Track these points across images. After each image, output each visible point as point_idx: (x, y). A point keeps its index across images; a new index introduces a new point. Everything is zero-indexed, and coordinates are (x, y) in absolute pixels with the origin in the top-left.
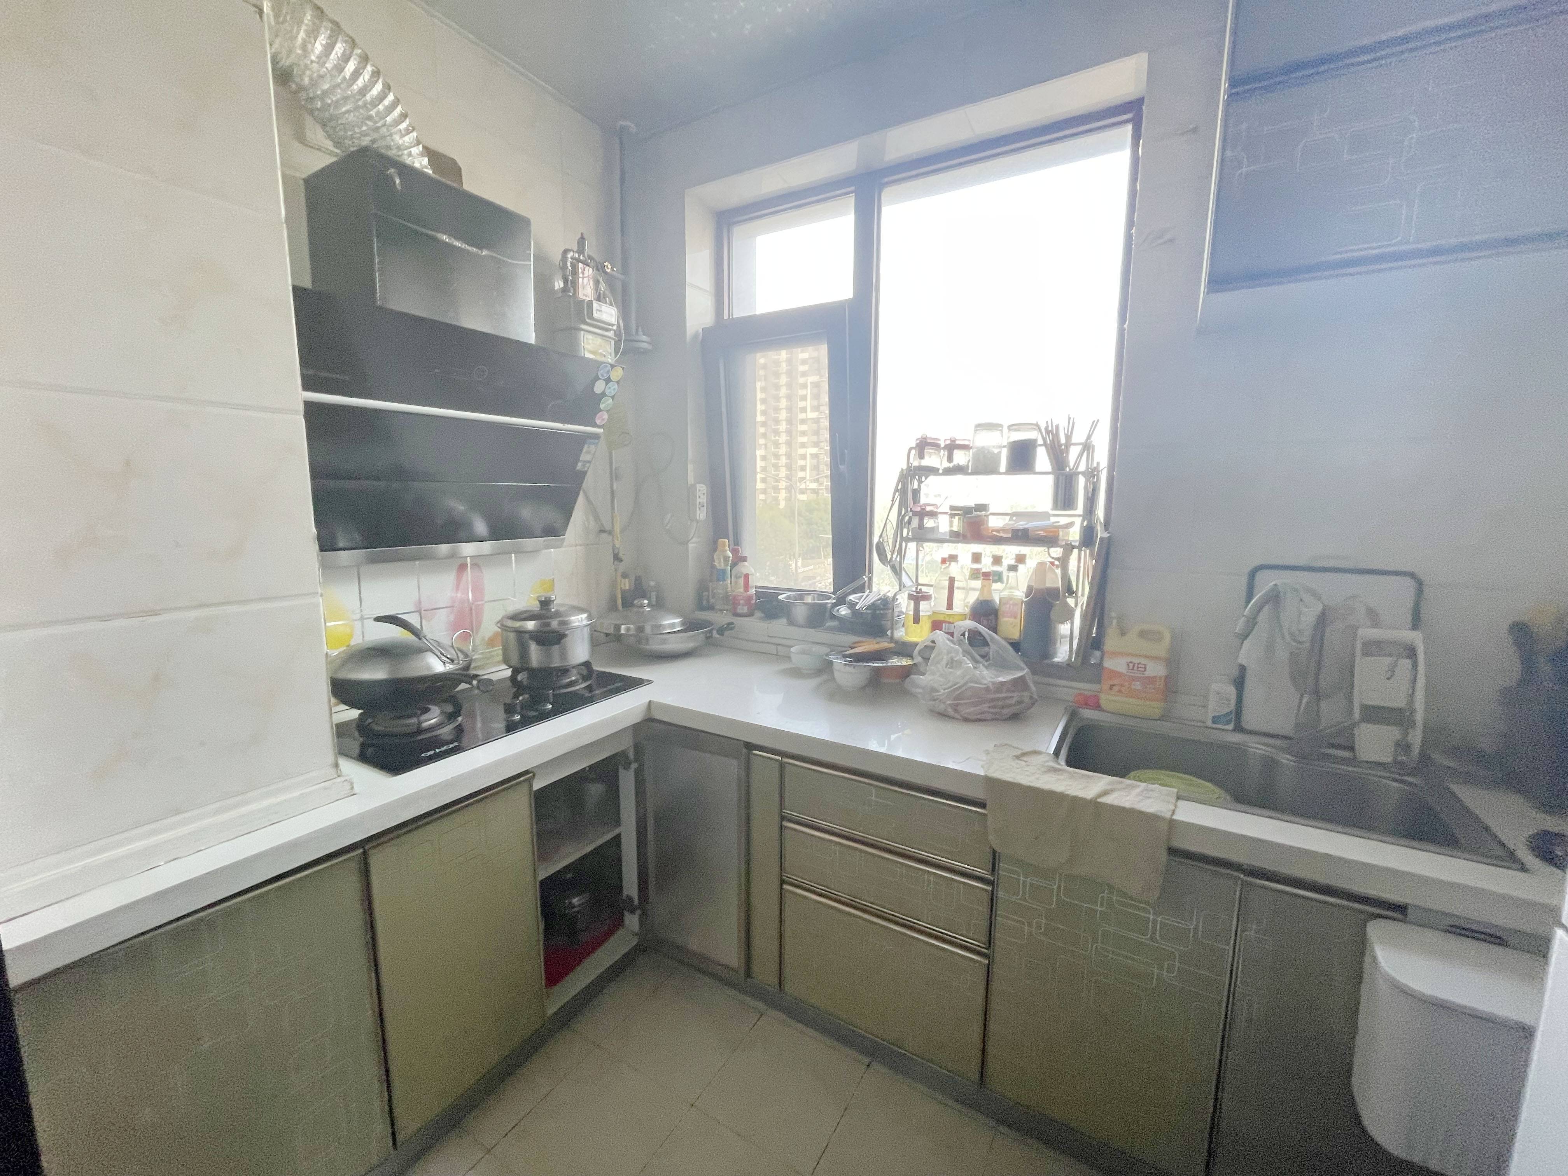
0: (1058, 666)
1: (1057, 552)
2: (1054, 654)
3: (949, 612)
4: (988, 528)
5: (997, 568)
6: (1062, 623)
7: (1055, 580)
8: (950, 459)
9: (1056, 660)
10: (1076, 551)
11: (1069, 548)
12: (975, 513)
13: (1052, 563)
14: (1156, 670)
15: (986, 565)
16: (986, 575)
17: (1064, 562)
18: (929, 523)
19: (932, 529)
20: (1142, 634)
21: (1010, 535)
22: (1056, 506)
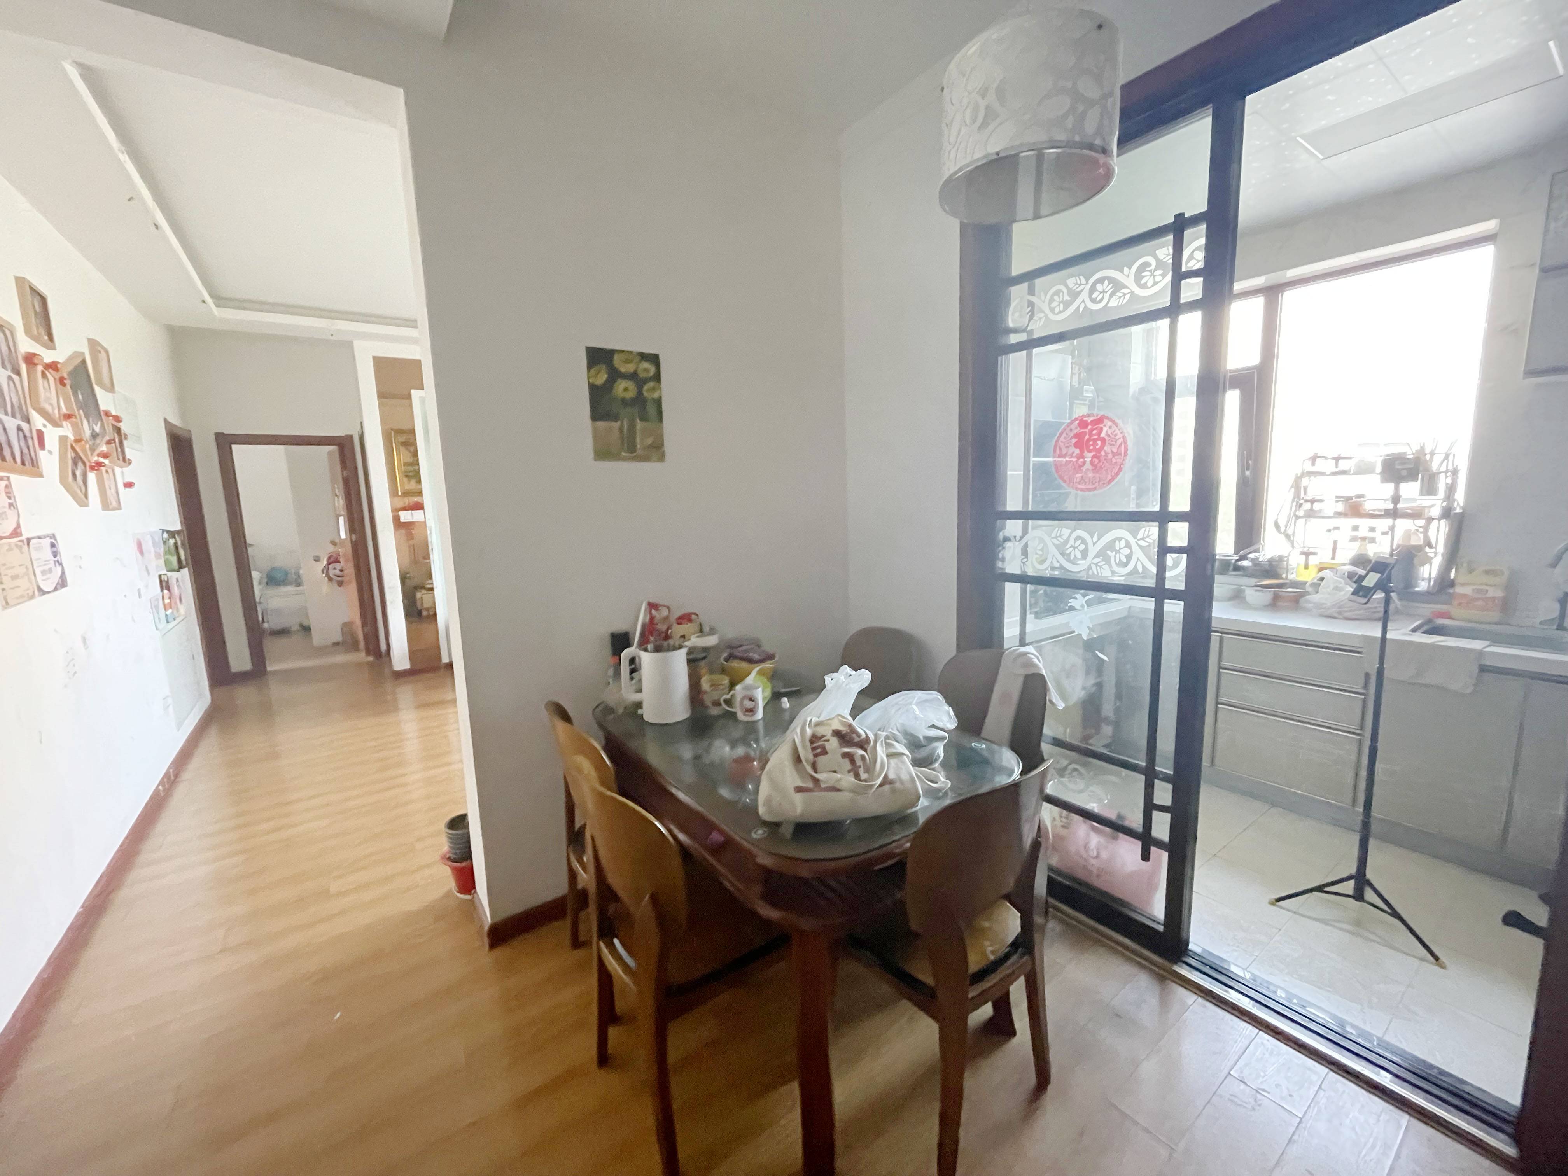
0: (1418, 593)
1: (1421, 522)
2: (1417, 586)
3: (1333, 562)
4: (1365, 510)
5: (1372, 535)
6: (1423, 565)
7: (1417, 540)
8: (1337, 466)
9: (1417, 589)
10: (1435, 522)
11: (1430, 520)
12: (1354, 499)
13: (1417, 530)
14: (1497, 593)
15: (1363, 532)
16: (1363, 539)
17: (1426, 528)
18: (1317, 506)
19: (1320, 511)
20: (1487, 572)
21: (1383, 513)
22: (1422, 494)
